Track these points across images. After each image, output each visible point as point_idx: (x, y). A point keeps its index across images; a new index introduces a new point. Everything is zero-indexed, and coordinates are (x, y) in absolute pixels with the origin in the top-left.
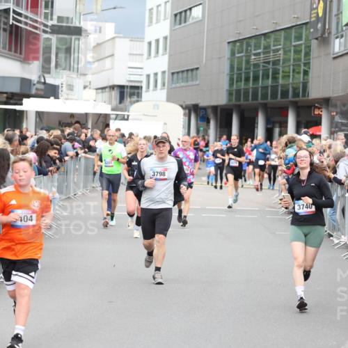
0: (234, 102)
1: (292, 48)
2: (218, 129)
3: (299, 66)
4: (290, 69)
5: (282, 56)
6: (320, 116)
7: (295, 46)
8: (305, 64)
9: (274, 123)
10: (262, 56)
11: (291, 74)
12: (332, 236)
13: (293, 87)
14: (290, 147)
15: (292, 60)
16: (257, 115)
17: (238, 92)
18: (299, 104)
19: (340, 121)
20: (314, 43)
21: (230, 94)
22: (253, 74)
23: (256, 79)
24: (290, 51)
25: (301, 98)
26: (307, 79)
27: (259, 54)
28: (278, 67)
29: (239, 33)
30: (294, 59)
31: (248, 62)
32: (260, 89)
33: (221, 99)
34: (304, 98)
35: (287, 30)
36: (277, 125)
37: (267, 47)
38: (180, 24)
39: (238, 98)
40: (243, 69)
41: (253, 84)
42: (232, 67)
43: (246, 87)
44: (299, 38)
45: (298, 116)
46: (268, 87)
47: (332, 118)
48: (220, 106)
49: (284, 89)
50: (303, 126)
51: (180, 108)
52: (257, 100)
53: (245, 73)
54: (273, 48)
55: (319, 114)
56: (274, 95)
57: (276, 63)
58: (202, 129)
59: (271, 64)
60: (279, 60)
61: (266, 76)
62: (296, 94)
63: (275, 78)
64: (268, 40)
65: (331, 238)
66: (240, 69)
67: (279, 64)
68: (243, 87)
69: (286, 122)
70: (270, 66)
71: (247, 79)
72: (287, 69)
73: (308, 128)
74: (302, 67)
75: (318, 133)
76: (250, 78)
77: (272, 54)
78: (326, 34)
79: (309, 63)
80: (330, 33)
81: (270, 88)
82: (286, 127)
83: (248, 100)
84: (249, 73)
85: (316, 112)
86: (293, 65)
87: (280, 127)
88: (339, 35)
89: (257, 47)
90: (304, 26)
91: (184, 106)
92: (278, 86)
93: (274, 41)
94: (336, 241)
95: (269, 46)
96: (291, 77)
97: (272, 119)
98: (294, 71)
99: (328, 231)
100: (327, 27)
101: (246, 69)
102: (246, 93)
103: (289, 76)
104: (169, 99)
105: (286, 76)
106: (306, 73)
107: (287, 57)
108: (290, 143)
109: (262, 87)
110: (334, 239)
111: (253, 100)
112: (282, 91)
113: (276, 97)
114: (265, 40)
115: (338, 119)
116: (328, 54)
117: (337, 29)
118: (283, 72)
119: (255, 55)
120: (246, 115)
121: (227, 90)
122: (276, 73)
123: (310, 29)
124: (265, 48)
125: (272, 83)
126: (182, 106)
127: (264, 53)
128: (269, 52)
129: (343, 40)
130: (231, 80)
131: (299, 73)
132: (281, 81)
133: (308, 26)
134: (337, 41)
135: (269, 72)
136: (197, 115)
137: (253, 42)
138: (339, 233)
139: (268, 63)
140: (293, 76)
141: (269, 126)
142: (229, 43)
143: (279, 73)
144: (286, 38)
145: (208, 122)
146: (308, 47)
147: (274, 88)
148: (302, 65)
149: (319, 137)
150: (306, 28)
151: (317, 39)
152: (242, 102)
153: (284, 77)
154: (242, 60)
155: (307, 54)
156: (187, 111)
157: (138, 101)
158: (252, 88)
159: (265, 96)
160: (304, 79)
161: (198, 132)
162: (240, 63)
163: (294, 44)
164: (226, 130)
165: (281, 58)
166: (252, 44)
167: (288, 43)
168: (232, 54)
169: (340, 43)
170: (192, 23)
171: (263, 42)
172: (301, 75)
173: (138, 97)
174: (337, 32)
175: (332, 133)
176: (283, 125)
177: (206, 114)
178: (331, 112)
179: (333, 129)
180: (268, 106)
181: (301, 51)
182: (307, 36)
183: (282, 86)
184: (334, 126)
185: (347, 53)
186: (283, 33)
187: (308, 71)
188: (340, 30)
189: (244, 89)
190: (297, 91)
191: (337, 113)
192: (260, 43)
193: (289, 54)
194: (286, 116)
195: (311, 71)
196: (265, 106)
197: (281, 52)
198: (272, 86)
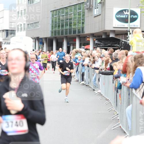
0: (54, 36)
1: (77, 13)
2: (47, 47)
3: (80, 20)
5: (73, 16)
6: (89, 41)
7: (78, 12)
8: (83, 20)
9: (70, 44)
10: (65, 16)
11: (77, 24)
12: (95, 90)
13: (78, 29)
16: (63, 41)
17: (55, 31)
18: (81, 36)
19: (97, 43)
20: (86, 11)
21: (52, 32)
22: (61, 24)
23: (63, 26)
24: (76, 14)
25: (81, 34)
26: (84, 26)
27: (64, 16)
28: (71, 21)
29: (55, 7)
30: (78, 18)
31: (59, 19)
32: (64, 30)
33: (48, 35)
35: (76, 6)
36: (72, 45)
37: (67, 13)
38: (31, 3)
39: (55, 34)
40: (57, 22)
41: (61, 28)
42: (52, 21)
43: (59, 29)
44: (80, 9)
45: (80, 41)
46: (67, 29)
47: (94, 41)
48: (48, 37)
49: (74, 30)
50: (82, 45)
51: (32, 39)
52: (63, 35)
53: (58, 24)
54: (69, 13)
55: (89, 40)
56: (70, 33)
58: (41, 47)
59: (69, 20)
60: (72, 18)
61: (67, 25)
62: (79, 32)
63: (70, 26)
64: (67, 10)
65: (94, 91)
66: (56, 22)
68: (57, 29)
70: (68, 21)
71: (59, 26)
72: (75, 22)
73: (84, 46)
74: (81, 21)
75: (89, 48)
77: (69, 16)
80: (92, 7)
82: (76, 46)
83: (60, 35)
84: (59, 24)
86: (78, 20)
87: (73, 46)
88: (96, 7)
89: (63, 13)
90: (82, 4)
91: (33, 38)
92: (72, 29)
93: (70, 10)
94: (96, 92)
95: (68, 12)
96: (77, 25)
97: (70, 43)
98: (78, 23)
99: (93, 88)
100: (91, 4)
101: (58, 22)
102: (59, 32)
103: (76, 24)
104: (26, 35)
105: (75, 25)
106: (83, 23)
107: (75, 17)
108: (76, 53)
109: (65, 29)
112: (73, 31)
114: (66, 10)
115: (96, 42)
116: (92, 15)
118: (74, 23)
119: (62, 16)
120: (59, 41)
121: (51, 31)
122: (71, 23)
123: (85, 5)
124: (66, 13)
125: (69, 27)
126: (32, 38)
127: (66, 15)
128: (68, 15)
129: (98, 9)
130: (52, 27)
131: (80, 23)
132: (73, 27)
133: (84, 4)
134: (96, 10)
135: (68, 23)
136: (38, 41)
137: (61, 11)
138: (98, 89)
139: (67, 19)
140: (78, 24)
141: (68, 46)
142: (51, 11)
143: (72, 24)
144: (75, 9)
145: (43, 44)
146: (84, 12)
147: (70, 30)
148: (81, 20)
150: (83, 5)
151: (87, 9)
152: (57, 36)
153: (74, 25)
154: (57, 18)
155: (84, 15)
156: (34, 40)
157: (14, 36)
158: (61, 30)
159: (66, 33)
160: (82, 26)
161: (39, 48)
162: (56, 20)
163: (78, 11)
164: (51, 47)
165: (73, 17)
166: (61, 12)
167: (75, 11)
168: (53, 16)
169: (97, 11)
170: (36, 4)
171: (65, 10)
172: (81, 24)
173: (14, 34)
174: (96, 6)
175: (94, 48)
176: (74, 45)
177: (42, 41)
178: (93, 39)
179: (95, 46)
180: (68, 37)
181: (81, 14)
182: (83, 8)
183: (73, 29)
184: (95, 45)
185: (100, 15)
186: (73, 7)
187: (84, 23)
188: (97, 5)
189: (58, 30)
190: (80, 31)
191: (96, 40)
192: (64, 11)
193: (76, 15)
194: (76, 41)
195: (85, 22)
196: (66, 37)
197: (73, 15)
198: (69, 29)
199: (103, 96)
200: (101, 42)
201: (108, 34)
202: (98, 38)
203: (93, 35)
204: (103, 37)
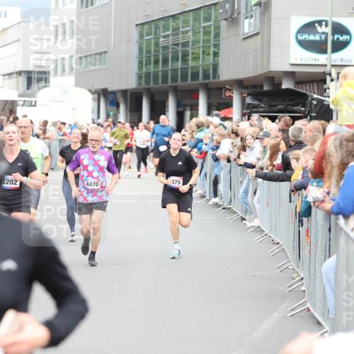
0: (144, 85)
1: (202, 30)
2: (129, 113)
3: (209, 47)
4: (199, 50)
5: (191, 37)
6: (231, 98)
7: (204, 27)
8: (215, 46)
9: (185, 106)
10: (171, 38)
11: (201, 56)
12: (245, 219)
13: (203, 69)
14: (200, 131)
15: (201, 41)
16: (167, 99)
17: (148, 75)
18: (210, 86)
19: (251, 102)
20: (223, 24)
21: (140, 77)
22: (163, 56)
23: (165, 61)
24: (199, 32)
25: (211, 80)
26: (218, 61)
27: (167, 36)
28: (187, 49)
29: (148, 15)
30: (203, 41)
31: (157, 45)
32: (170, 72)
33: (131, 83)
34: (214, 80)
35: (196, 11)
36: (188, 108)
37: (176, 30)
38: (87, 7)
39: (148, 82)
40: (152, 52)
41: (163, 67)
42: (141, 50)
43: (156, 70)
44: (208, 19)
45: (209, 98)
46: (177, 69)
47: (243, 99)
48: (130, 90)
49: (194, 71)
50: (214, 108)
51: (89, 93)
52: (167, 82)
53: (154, 55)
54: (181, 30)
55: (230, 96)
56: (184, 77)
57: (185, 45)
58: (111, 113)
59: (180, 46)
60: (189, 42)
61: (175, 59)
62: (206, 76)
63: (185, 60)
64: (177, 22)
65: (244, 222)
66: (149, 52)
67: (188, 46)
68: (152, 70)
69: (197, 105)
70: (180, 48)
71: (156, 62)
72: (197, 51)
73: (219, 111)
74: (212, 49)
75: (229, 116)
76: (159, 60)
77: (181, 36)
78: (236, 15)
79: (219, 44)
80: (239, 14)
81: (179, 71)
82: (197, 110)
83: (157, 83)
84: (158, 56)
85: (228, 94)
86: (203, 47)
87: (191, 110)
88: (249, 15)
89: (166, 29)
90: (213, 7)
91: (93, 91)
92: (188, 68)
93: (183, 23)
94: (249, 225)
95: (179, 27)
96: (201, 59)
97: (183, 103)
98: (203, 53)
100: (236, 7)
101: (155, 51)
102: (156, 77)
103: (199, 58)
104: (78, 84)
105: (196, 58)
106: (216, 54)
107: (196, 38)
108: (198, 128)
109: (172, 70)
110: (248, 223)
111: (163, 82)
112: (192, 73)
113: (187, 80)
114: (173, 21)
115: (249, 100)
116: (238, 35)
117: (247, 8)
118: (193, 54)
119: (164, 37)
120: (156, 99)
121: (136, 74)
122: (185, 55)
123: (220, 9)
124: (174, 30)
125: (182, 65)
126: (90, 91)
127: (173, 35)
128: (178, 34)
129: (252, 20)
130: (140, 63)
131: (209, 54)
132: (191, 63)
133: (218, 7)
134: (247, 21)
135: (178, 54)
136: (106, 100)
137: (161, 24)
138: (252, 217)
139: (178, 45)
140: (203, 58)
141: (180, 109)
142: (137, 25)
143: (188, 55)
144: (195, 19)
145: (118, 106)
146: (218, 28)
147: (184, 71)
148: (212, 46)
149: (230, 119)
150: (215, 9)
151: (226, 19)
152: (152, 85)
153: (194, 59)
154: (151, 43)
155: (217, 35)
156: (96, 96)
157: (45, 87)
158: (162, 71)
159: (174, 79)
160: (214, 61)
161: (108, 116)
162: (149, 46)
163: (203, 25)
164: (137, 114)
165: (191, 40)
166: (161, 26)
167: (197, 24)
168: (141, 36)
169: (250, 23)
170: (99, 6)
171: (171, 24)
172: (212, 57)
173: (46, 82)
174: (247, 13)
175: (243, 115)
176: (194, 108)
177: (115, 98)
178: (242, 94)
179: (245, 111)
180: (179, 88)
181: (210, 32)
182: (216, 17)
183: (192, 68)
184: (245, 107)
185: (258, 34)
186: (191, 14)
187: (218, 53)
188: (249, 10)
189: (154, 72)
190: (207, 73)
191: (248, 95)
192: (169, 25)
193: (198, 35)
194: (197, 98)
195: (221, 52)
196: (175, 89)
197: (190, 34)
198: (181, 69)
199: (266, 235)
200: (259, 100)
201: (276, 81)
202: (254, 90)
203: (240, 84)
204: (266, 88)
